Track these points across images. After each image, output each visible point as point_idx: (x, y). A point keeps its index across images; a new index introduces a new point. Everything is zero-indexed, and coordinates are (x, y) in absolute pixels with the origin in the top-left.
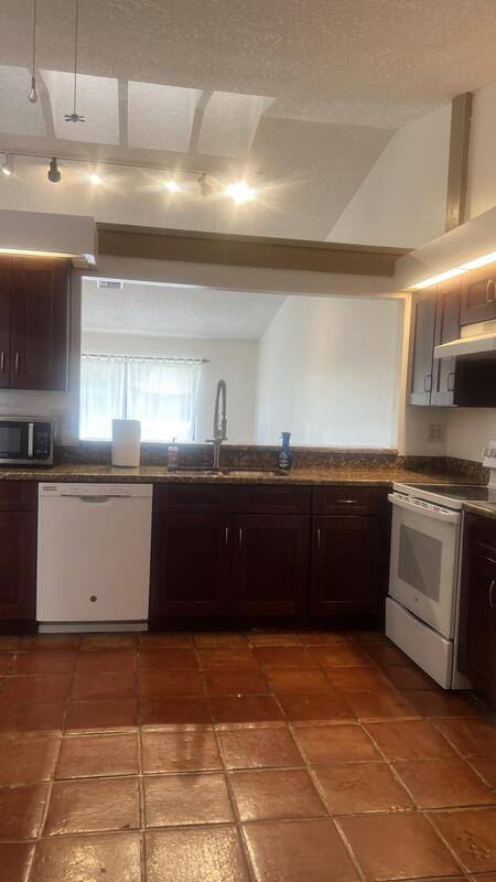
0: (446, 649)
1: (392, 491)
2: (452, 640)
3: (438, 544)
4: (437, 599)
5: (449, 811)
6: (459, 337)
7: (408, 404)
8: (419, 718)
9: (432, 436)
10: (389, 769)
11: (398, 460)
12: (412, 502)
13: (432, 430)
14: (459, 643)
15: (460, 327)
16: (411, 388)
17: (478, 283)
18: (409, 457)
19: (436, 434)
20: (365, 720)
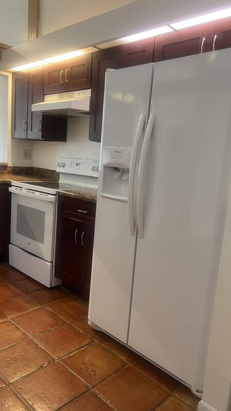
0: (49, 267)
1: (11, 186)
2: (52, 262)
3: (43, 213)
4: (42, 242)
5: (71, 355)
6: (44, 101)
7: (13, 138)
8: (40, 307)
9: (26, 156)
10: (33, 342)
11: (8, 169)
12: (24, 191)
13: (26, 153)
14: (56, 263)
15: (44, 95)
16: (14, 128)
17: (55, 71)
18: (13, 167)
19: (28, 155)
20: (12, 316)
